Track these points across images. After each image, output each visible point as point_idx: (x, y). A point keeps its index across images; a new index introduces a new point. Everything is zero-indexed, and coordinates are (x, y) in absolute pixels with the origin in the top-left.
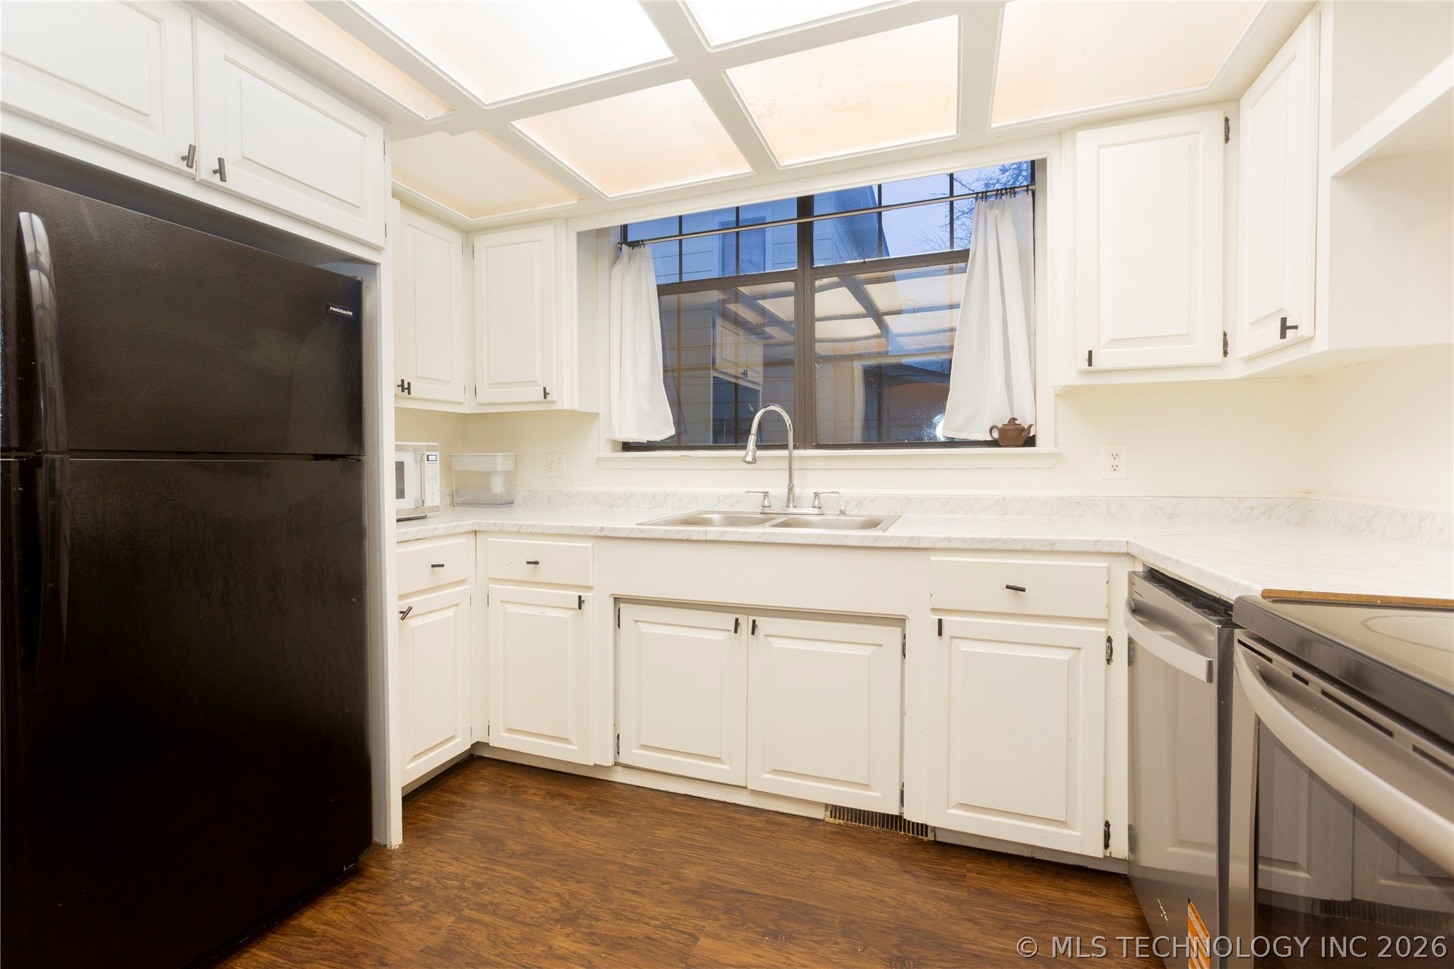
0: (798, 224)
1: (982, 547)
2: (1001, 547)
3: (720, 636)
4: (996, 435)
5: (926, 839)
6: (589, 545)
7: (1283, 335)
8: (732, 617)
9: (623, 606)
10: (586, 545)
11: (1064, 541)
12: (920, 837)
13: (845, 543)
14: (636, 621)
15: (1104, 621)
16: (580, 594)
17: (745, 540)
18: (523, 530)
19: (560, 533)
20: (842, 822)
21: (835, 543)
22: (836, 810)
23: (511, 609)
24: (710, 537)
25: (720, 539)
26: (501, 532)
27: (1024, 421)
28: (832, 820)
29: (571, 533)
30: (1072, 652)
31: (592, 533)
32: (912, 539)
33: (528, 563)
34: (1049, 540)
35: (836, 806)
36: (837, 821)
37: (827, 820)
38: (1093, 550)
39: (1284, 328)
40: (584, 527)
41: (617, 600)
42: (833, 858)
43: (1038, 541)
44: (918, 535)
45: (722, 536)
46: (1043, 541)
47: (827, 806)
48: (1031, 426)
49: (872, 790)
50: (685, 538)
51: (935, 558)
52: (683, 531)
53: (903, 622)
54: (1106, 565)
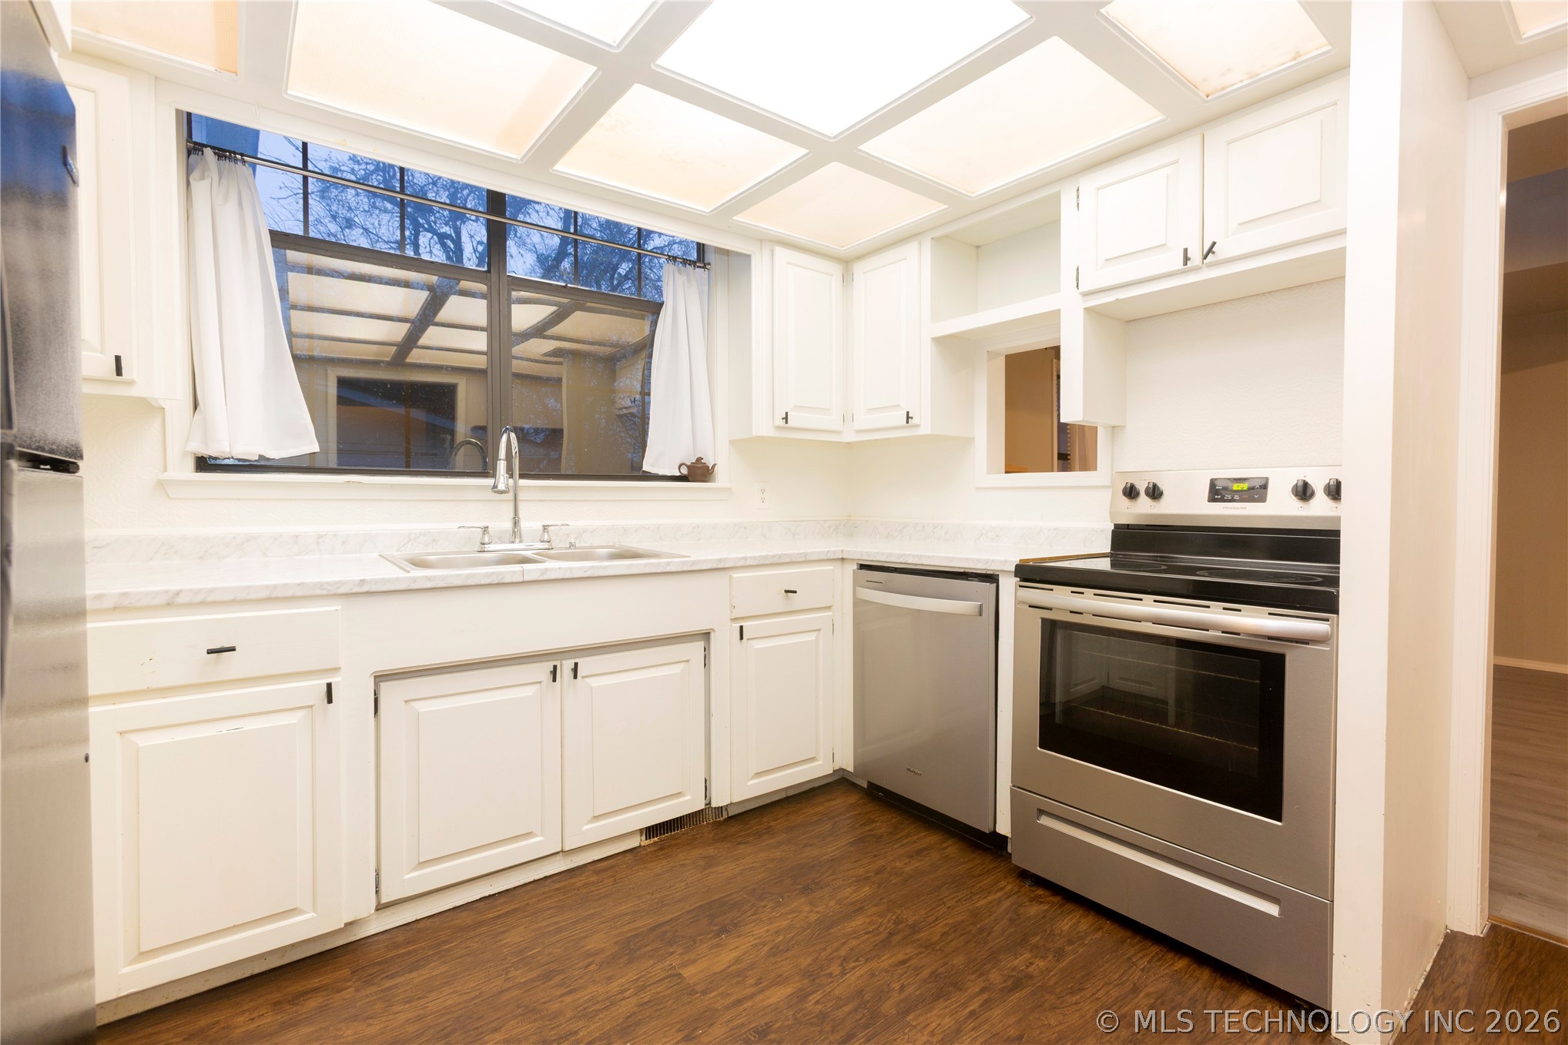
1: (767, 562)
2: (778, 561)
3: (529, 691)
4: (685, 471)
5: (722, 819)
6: (339, 608)
7: (907, 422)
8: (548, 666)
9: (384, 686)
10: (334, 608)
11: (812, 553)
12: (718, 819)
13: (668, 569)
14: (406, 702)
15: (828, 608)
16: (329, 681)
17: (571, 576)
18: (180, 600)
19: (273, 596)
20: (656, 839)
21: (659, 571)
22: (651, 831)
23: (144, 741)
24: (528, 578)
25: (541, 578)
27: (709, 461)
28: (648, 842)
29: (299, 593)
30: (815, 633)
31: (343, 590)
32: (720, 560)
33: (210, 652)
34: (804, 553)
35: (649, 827)
36: (652, 841)
37: (642, 844)
38: (826, 558)
39: (908, 418)
40: (328, 583)
41: (379, 678)
42: (683, 864)
43: (798, 554)
44: (724, 557)
45: (543, 574)
46: (801, 554)
47: (641, 831)
48: (715, 465)
49: (684, 796)
50: (496, 581)
51: (736, 575)
52: (493, 573)
53: (706, 635)
54: (832, 568)
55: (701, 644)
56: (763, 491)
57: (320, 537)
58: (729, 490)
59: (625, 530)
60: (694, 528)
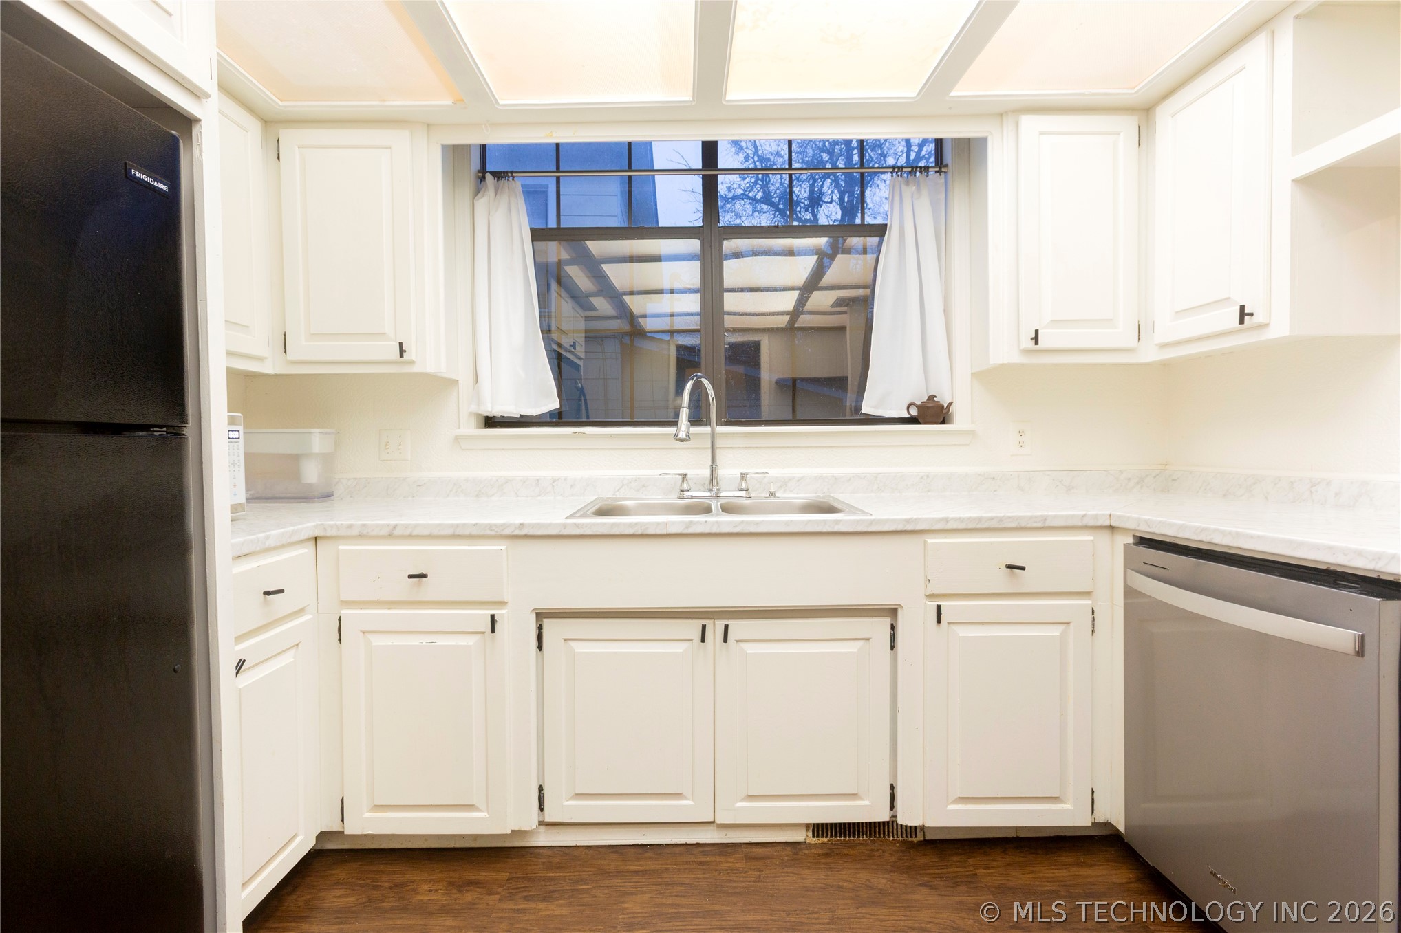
0: (703, 175)
1: (979, 526)
2: (997, 526)
3: (680, 648)
4: (914, 412)
5: (915, 840)
6: (503, 548)
7: (1242, 321)
8: (697, 624)
9: (547, 623)
10: (500, 548)
11: (1055, 517)
12: (910, 839)
13: (836, 529)
14: (565, 640)
15: (1087, 594)
16: (492, 612)
17: (718, 531)
18: (396, 532)
19: (457, 533)
20: (825, 840)
21: (825, 530)
22: (819, 829)
23: (378, 641)
24: (672, 530)
25: (686, 531)
26: (360, 536)
27: (944, 399)
28: (815, 840)
29: (475, 532)
30: (1062, 627)
31: (507, 532)
32: (908, 521)
33: (411, 576)
34: (1042, 516)
35: (818, 824)
36: (821, 840)
37: (808, 841)
38: (1080, 524)
39: (1243, 314)
40: (495, 525)
41: (540, 615)
43: (1031, 517)
44: (915, 517)
45: (687, 528)
46: (1036, 517)
47: (807, 826)
48: (950, 404)
49: (862, 799)
50: (640, 532)
51: (931, 540)
52: (636, 524)
53: (893, 612)
54: (1091, 538)
55: (887, 622)
56: (1021, 433)
57: (554, 480)
58: (972, 433)
59: (836, 479)
60: (922, 478)
